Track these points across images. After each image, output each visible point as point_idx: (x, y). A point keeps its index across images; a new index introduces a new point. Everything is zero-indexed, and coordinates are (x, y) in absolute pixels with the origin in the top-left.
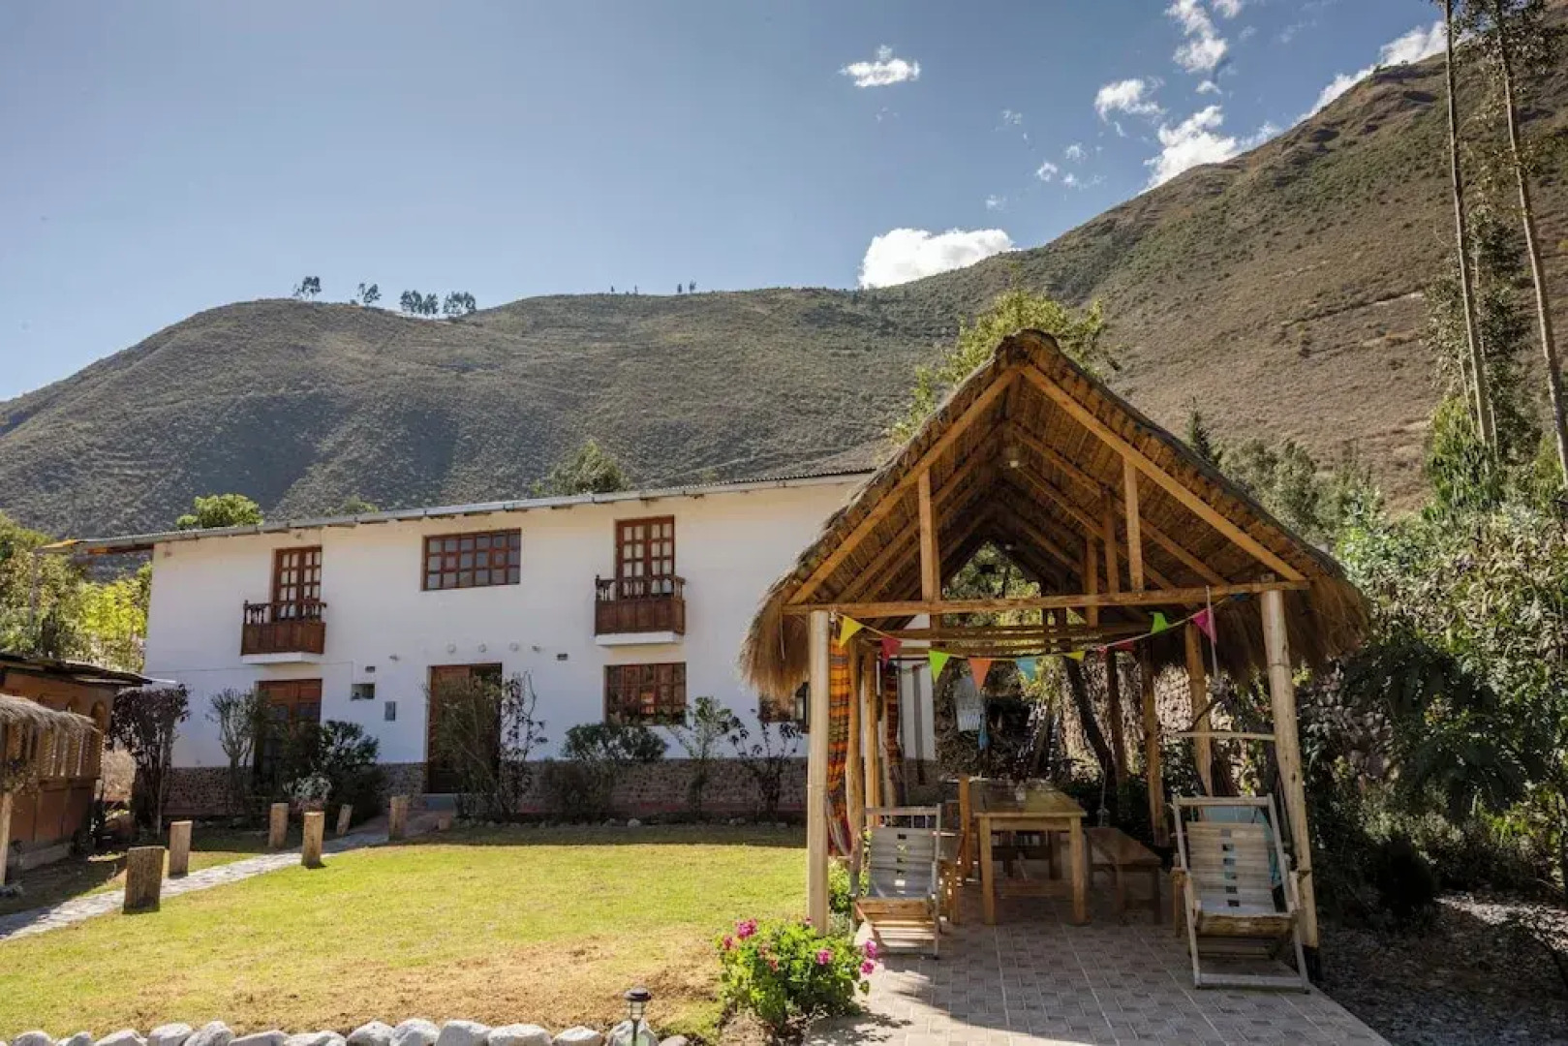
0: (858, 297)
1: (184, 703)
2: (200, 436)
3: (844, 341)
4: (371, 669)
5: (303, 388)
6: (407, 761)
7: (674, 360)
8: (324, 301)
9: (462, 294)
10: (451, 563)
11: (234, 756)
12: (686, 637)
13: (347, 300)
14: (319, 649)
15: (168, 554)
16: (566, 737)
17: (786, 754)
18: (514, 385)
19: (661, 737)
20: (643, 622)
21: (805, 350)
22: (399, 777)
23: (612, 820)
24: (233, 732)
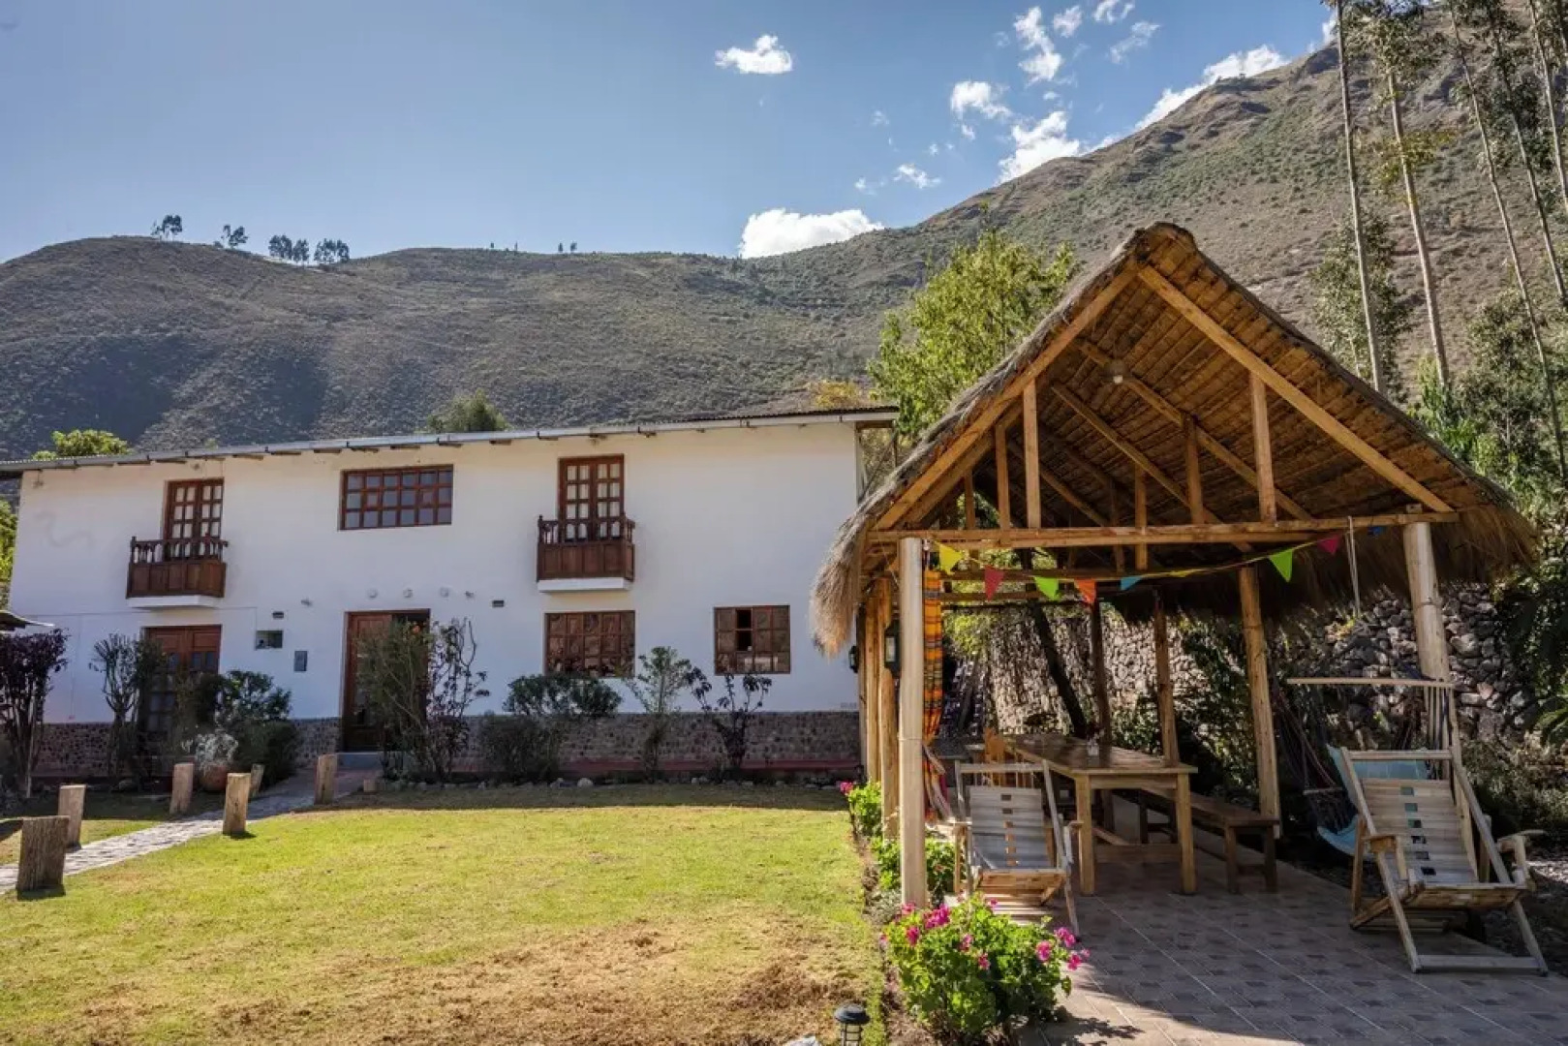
0: (737, 265)
1: (58, 650)
2: (43, 377)
3: (722, 308)
4: (278, 615)
5: (161, 330)
6: (319, 716)
7: (554, 318)
8: (185, 241)
9: (335, 241)
10: (372, 500)
11: (120, 710)
12: (635, 584)
13: (210, 242)
14: (219, 592)
15: (39, 484)
16: (510, 690)
17: (750, 709)
18: (388, 337)
19: (615, 689)
20: (590, 567)
21: (684, 314)
22: (309, 735)
23: (560, 780)
24: (119, 683)
